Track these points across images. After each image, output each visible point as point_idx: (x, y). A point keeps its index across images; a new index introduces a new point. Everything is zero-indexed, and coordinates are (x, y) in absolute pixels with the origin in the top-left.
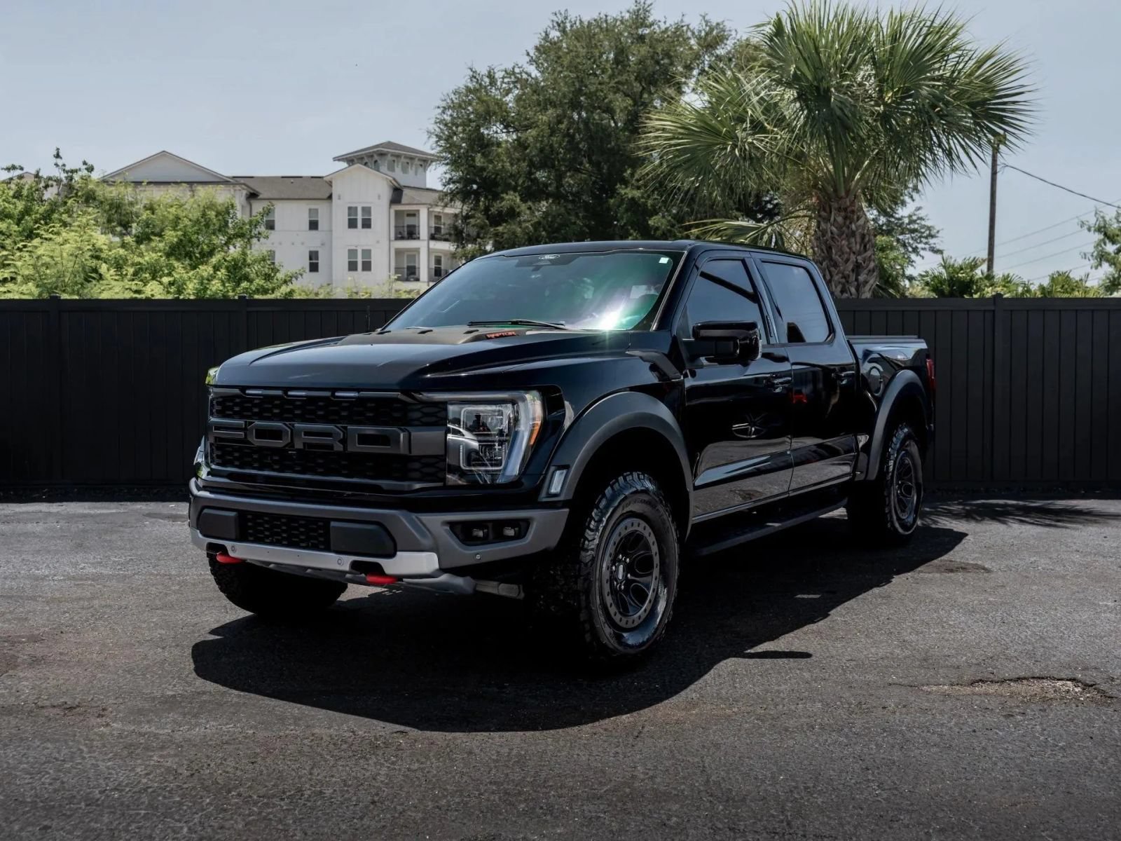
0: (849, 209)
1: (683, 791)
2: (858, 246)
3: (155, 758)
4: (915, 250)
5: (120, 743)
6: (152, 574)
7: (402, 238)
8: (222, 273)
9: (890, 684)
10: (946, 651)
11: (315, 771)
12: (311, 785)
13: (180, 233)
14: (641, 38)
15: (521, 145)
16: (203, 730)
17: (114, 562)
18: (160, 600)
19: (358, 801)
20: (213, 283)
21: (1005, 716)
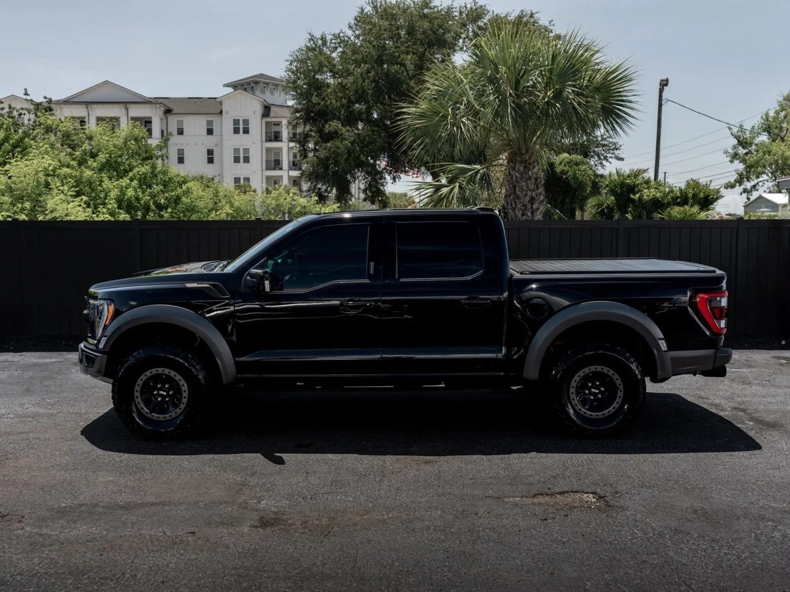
0: (527, 162)
1: (338, 573)
2: (533, 186)
3: (46, 552)
4: (606, 158)
5: (27, 541)
6: (69, 412)
7: (270, 141)
8: (135, 183)
9: (487, 497)
10: (529, 473)
11: (136, 561)
12: (131, 571)
13: (107, 155)
14: (425, 16)
15: (343, 87)
16: (77, 532)
17: (47, 402)
18: (71, 433)
19: (154, 581)
20: (129, 190)
21: (541, 520)
